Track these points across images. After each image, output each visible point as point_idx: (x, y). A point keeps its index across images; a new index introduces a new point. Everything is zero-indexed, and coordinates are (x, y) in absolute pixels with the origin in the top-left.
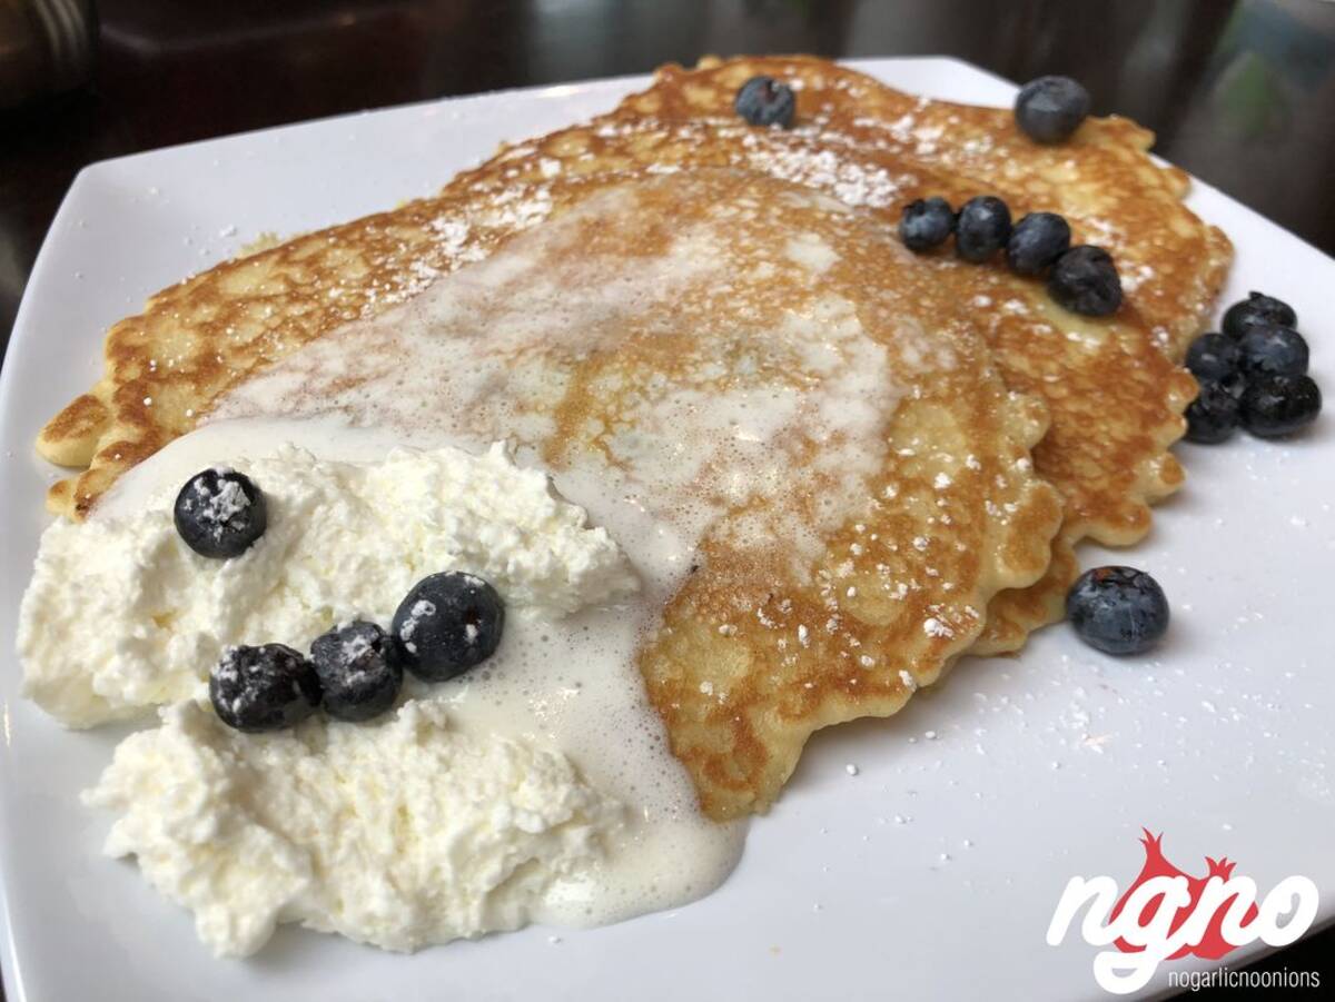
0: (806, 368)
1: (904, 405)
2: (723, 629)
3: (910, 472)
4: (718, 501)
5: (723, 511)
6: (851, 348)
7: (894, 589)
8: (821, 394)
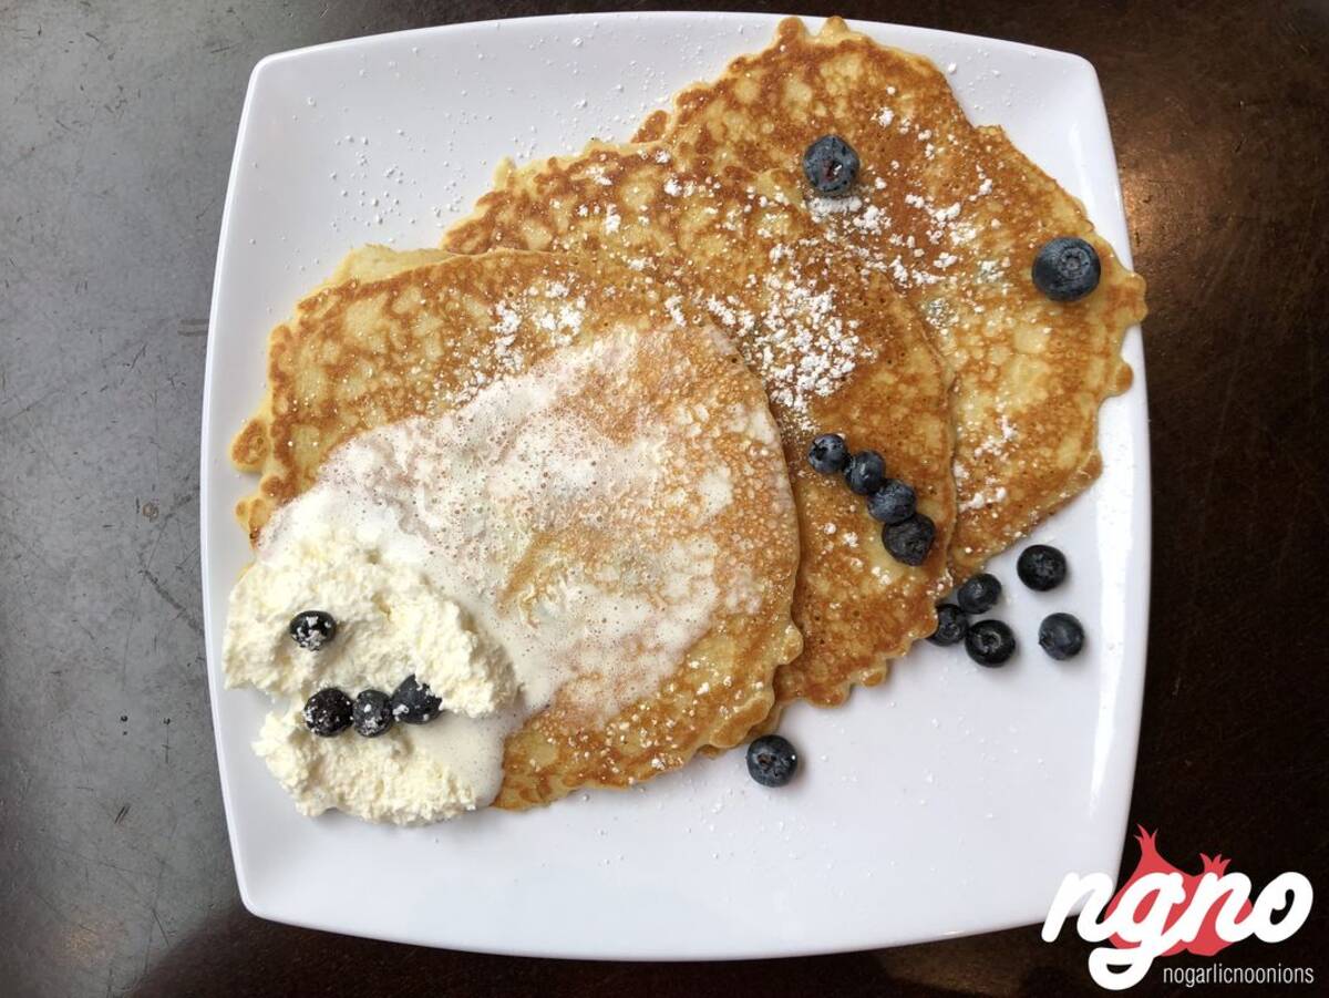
0: (663, 593)
1: (709, 633)
2: (550, 740)
3: (688, 680)
4: (575, 669)
5: (575, 675)
6: (698, 585)
7: (645, 742)
8: (663, 614)
